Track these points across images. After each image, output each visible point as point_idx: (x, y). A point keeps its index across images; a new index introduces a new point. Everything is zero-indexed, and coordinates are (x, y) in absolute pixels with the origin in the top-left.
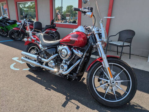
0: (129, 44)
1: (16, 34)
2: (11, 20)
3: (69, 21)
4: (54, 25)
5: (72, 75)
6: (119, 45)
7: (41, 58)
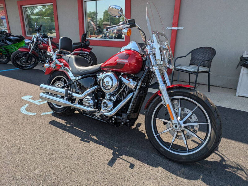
0: (206, 69)
1: (24, 59)
2: (13, 36)
3: (109, 35)
4: (87, 43)
5: (120, 117)
6: (192, 70)
7: (71, 92)
